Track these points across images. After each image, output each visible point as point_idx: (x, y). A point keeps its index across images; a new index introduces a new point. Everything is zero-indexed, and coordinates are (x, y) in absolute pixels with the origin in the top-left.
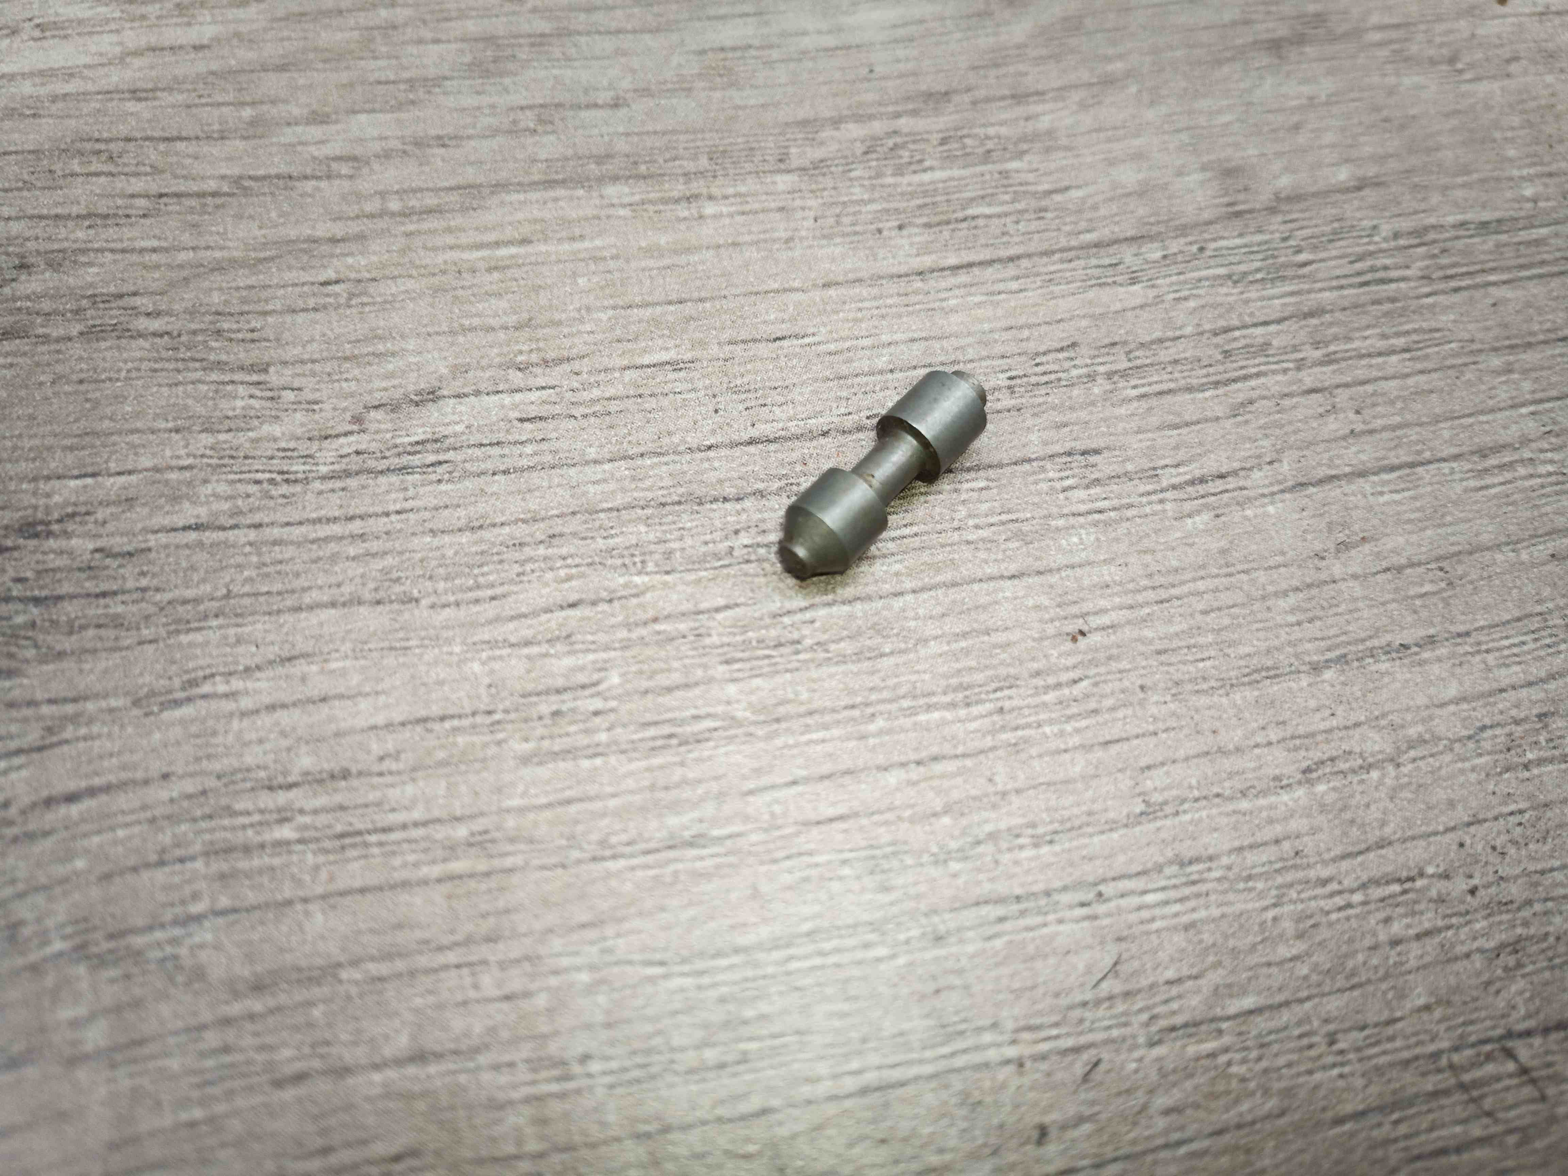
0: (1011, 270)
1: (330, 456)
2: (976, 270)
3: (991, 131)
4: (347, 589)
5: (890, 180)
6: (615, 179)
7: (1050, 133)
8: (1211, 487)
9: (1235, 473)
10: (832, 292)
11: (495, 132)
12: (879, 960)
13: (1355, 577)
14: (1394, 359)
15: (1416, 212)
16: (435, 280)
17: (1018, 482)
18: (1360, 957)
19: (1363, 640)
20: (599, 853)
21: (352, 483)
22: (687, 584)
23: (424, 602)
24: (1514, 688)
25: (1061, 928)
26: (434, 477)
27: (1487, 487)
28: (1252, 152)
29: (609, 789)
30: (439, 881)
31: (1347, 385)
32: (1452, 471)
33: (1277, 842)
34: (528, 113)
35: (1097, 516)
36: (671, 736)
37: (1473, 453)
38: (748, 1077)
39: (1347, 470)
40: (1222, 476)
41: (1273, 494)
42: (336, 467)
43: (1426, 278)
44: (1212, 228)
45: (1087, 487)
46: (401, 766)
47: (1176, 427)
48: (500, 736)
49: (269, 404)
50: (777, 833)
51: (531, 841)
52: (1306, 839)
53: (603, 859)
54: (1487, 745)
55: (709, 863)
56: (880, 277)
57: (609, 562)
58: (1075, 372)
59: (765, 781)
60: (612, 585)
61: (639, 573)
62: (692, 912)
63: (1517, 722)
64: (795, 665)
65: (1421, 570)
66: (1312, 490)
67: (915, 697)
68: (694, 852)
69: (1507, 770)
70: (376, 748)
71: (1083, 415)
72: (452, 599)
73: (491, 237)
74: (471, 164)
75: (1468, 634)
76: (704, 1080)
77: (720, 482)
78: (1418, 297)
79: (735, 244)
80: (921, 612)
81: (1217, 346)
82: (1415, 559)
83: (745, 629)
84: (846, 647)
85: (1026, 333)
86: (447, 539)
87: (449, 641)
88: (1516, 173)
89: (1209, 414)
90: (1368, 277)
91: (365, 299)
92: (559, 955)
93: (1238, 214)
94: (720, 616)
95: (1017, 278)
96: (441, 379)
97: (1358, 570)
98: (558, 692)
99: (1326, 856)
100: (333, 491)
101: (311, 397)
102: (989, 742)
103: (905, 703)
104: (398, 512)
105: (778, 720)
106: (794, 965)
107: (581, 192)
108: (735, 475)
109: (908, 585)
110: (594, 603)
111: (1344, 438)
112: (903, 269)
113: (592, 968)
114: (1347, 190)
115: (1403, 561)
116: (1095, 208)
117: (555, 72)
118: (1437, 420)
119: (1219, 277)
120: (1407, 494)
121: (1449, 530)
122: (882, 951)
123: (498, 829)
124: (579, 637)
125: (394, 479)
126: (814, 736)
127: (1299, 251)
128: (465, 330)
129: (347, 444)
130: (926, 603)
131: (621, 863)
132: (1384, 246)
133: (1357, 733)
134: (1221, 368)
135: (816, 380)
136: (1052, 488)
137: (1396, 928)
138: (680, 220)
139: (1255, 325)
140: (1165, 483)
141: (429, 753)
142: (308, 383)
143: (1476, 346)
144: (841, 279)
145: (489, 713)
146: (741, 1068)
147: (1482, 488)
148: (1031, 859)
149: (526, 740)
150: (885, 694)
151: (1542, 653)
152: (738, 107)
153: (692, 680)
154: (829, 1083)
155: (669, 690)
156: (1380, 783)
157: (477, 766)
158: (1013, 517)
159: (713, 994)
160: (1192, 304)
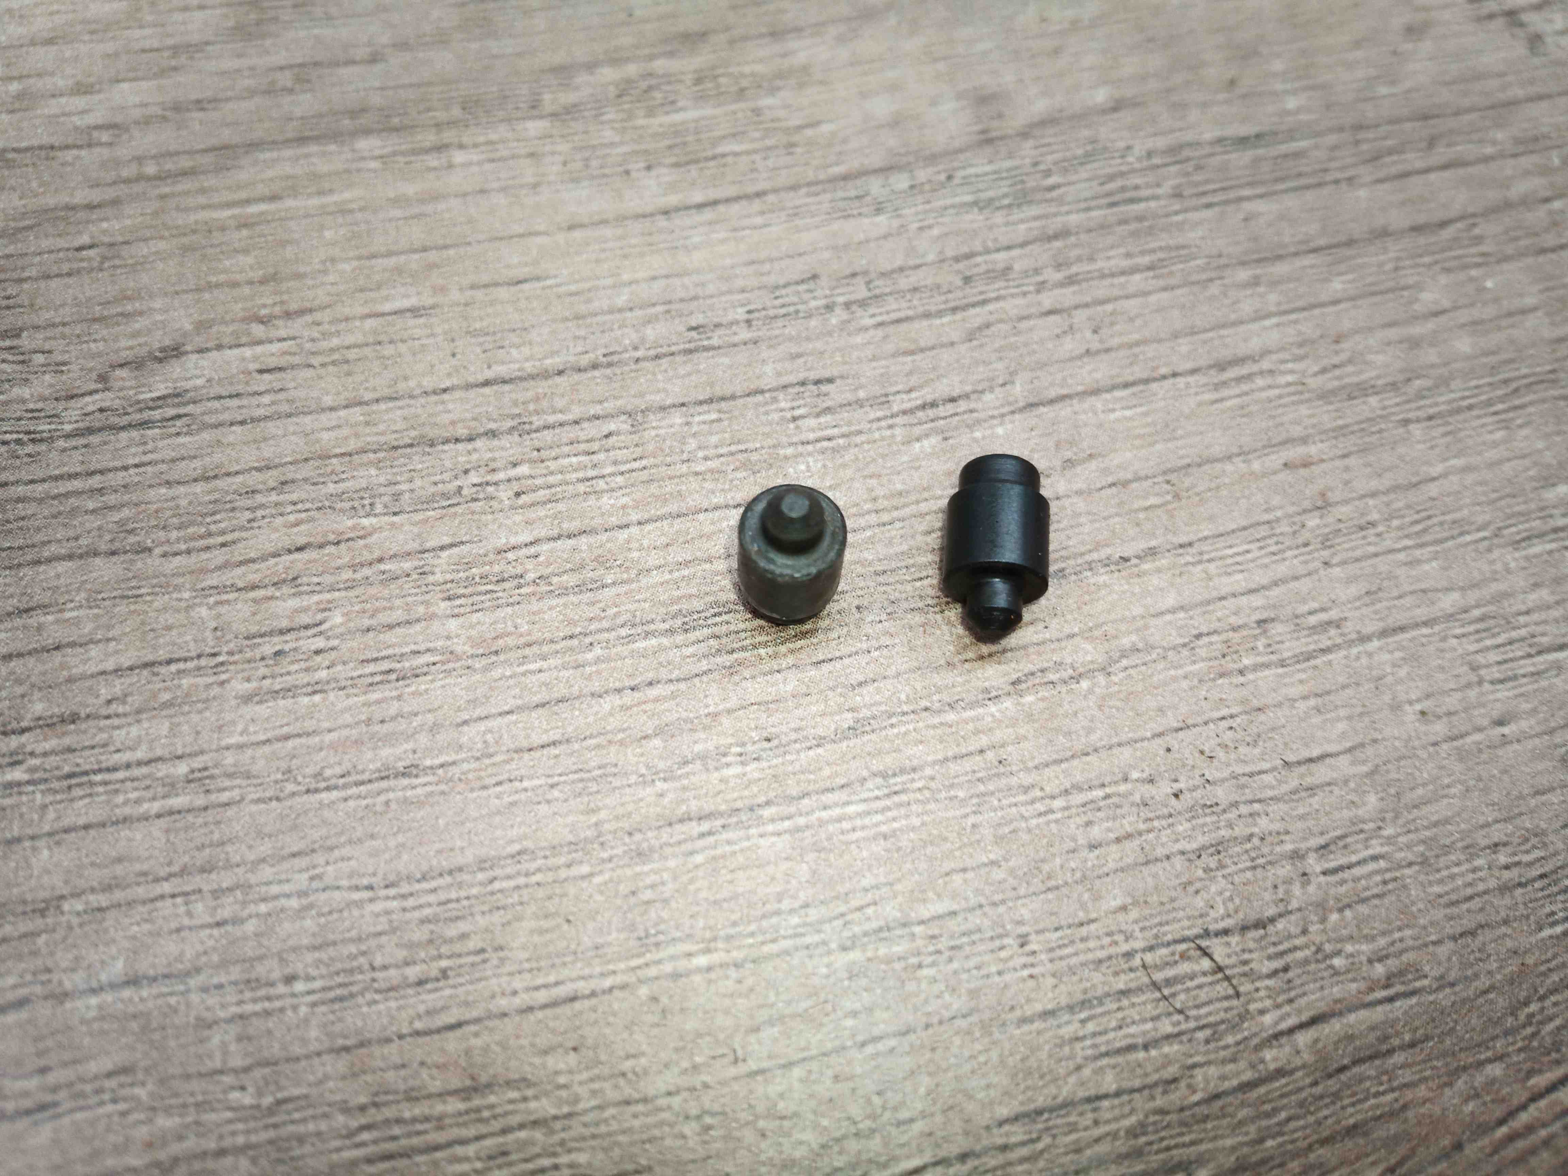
0: (757, 205)
1: (75, 414)
2: (721, 208)
3: (747, 69)
4: (83, 542)
5: (641, 122)
6: (367, 132)
7: (805, 69)
8: (941, 411)
9: (967, 396)
10: (577, 234)
11: (252, 93)
12: (583, 878)
13: (1079, 493)
14: (1137, 277)
15: (1172, 131)
16: (185, 240)
17: (750, 414)
18: (1058, 861)
19: (1082, 554)
20: (313, 786)
21: (95, 439)
22: (415, 524)
23: (157, 551)
24: (1234, 595)
25: (762, 841)
26: (173, 430)
27: (1222, 400)
28: (1008, 78)
29: (326, 725)
30: (159, 816)
31: (1087, 305)
32: (1188, 385)
33: (982, 751)
34: (287, 73)
35: (825, 444)
36: (389, 671)
37: (1210, 367)
38: (448, 992)
39: (1080, 388)
40: (953, 400)
41: (1003, 416)
42: (81, 425)
43: (1178, 195)
44: (962, 157)
45: (818, 415)
46: (128, 708)
47: (912, 353)
48: (223, 677)
49: (19, 367)
50: (487, 761)
51: (248, 776)
52: (1010, 748)
53: (317, 791)
54: (1202, 653)
55: (419, 791)
56: (625, 218)
57: (339, 506)
58: (813, 304)
59: (479, 712)
60: (340, 528)
61: (368, 515)
62: (400, 838)
63: (1234, 629)
64: (516, 598)
65: (1149, 482)
66: (1042, 409)
67: (634, 625)
68: (405, 782)
69: (1222, 675)
70: (105, 693)
71: (819, 345)
72: (183, 547)
73: (243, 195)
74: (228, 125)
75: (1190, 544)
76: (404, 997)
77: (453, 423)
78: (1167, 215)
79: (482, 191)
80: (646, 543)
81: (958, 272)
82: (1142, 473)
83: (469, 565)
84: (570, 580)
85: (767, 267)
86: (182, 489)
87: (178, 588)
88: (1279, 87)
89: (944, 339)
90: (1117, 198)
91: (117, 262)
92: (268, 883)
93: (990, 141)
94: (445, 554)
95: (762, 213)
96: (185, 335)
97: (1084, 486)
98: (282, 632)
99: (1030, 764)
100: (76, 448)
101: (60, 359)
102: (704, 665)
103: (623, 632)
104: (136, 466)
105: (496, 653)
106: (497, 885)
107: (332, 147)
108: (468, 415)
109: (635, 517)
110: (321, 546)
111: (1080, 357)
112: (649, 209)
113: (302, 894)
114: (1104, 112)
115: (1129, 476)
116: (845, 141)
117: (316, 31)
118: (1176, 336)
119: (965, 204)
120: (1139, 410)
121: (1180, 443)
122: (585, 869)
123: (216, 766)
124: (305, 580)
125: (134, 434)
126: (532, 667)
127: (1048, 173)
128: (210, 287)
129: (91, 403)
130: (653, 534)
131: (335, 794)
132: (1137, 166)
133: (1069, 644)
134: (960, 294)
135: (554, 321)
136: (783, 419)
137: (1096, 832)
138: (430, 169)
139: (998, 250)
140: (896, 408)
141: (155, 695)
142: (58, 345)
143: (1223, 261)
144: (586, 220)
145: (214, 655)
146: (441, 984)
147: (1216, 401)
148: (737, 776)
149: (248, 680)
150: (605, 624)
151: (1266, 560)
152: (495, 57)
153: (414, 616)
154: (525, 996)
155: (391, 627)
156: (1091, 691)
157: (200, 706)
158: (742, 447)
159: (417, 914)
160: (936, 232)
